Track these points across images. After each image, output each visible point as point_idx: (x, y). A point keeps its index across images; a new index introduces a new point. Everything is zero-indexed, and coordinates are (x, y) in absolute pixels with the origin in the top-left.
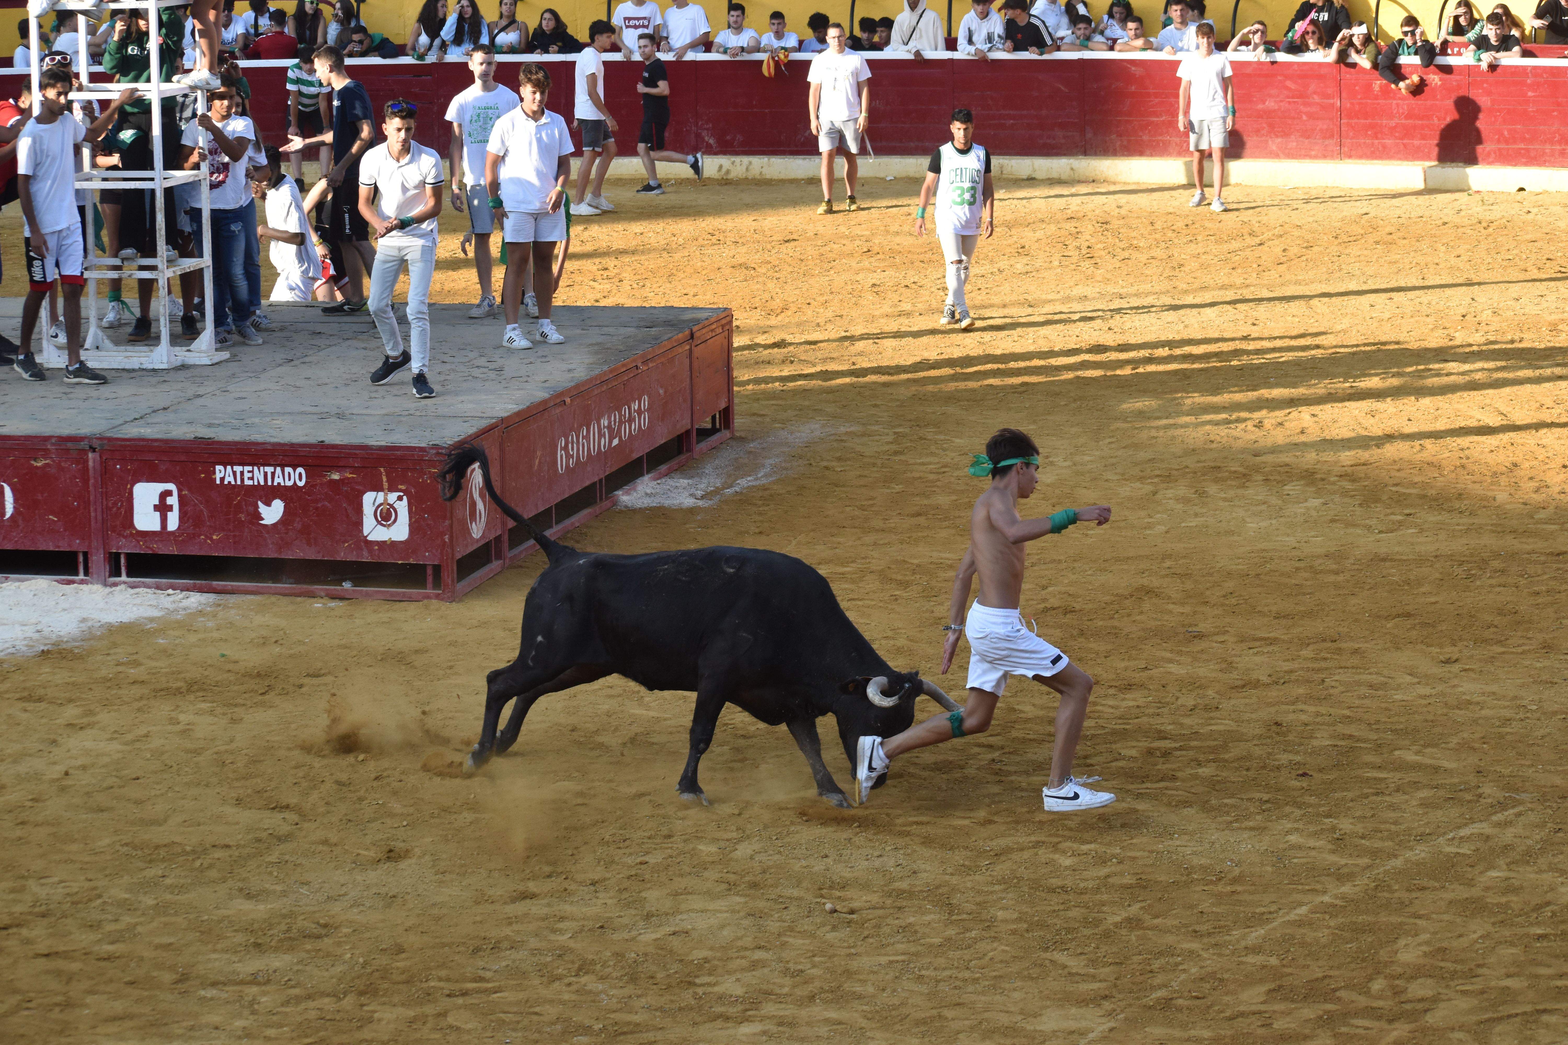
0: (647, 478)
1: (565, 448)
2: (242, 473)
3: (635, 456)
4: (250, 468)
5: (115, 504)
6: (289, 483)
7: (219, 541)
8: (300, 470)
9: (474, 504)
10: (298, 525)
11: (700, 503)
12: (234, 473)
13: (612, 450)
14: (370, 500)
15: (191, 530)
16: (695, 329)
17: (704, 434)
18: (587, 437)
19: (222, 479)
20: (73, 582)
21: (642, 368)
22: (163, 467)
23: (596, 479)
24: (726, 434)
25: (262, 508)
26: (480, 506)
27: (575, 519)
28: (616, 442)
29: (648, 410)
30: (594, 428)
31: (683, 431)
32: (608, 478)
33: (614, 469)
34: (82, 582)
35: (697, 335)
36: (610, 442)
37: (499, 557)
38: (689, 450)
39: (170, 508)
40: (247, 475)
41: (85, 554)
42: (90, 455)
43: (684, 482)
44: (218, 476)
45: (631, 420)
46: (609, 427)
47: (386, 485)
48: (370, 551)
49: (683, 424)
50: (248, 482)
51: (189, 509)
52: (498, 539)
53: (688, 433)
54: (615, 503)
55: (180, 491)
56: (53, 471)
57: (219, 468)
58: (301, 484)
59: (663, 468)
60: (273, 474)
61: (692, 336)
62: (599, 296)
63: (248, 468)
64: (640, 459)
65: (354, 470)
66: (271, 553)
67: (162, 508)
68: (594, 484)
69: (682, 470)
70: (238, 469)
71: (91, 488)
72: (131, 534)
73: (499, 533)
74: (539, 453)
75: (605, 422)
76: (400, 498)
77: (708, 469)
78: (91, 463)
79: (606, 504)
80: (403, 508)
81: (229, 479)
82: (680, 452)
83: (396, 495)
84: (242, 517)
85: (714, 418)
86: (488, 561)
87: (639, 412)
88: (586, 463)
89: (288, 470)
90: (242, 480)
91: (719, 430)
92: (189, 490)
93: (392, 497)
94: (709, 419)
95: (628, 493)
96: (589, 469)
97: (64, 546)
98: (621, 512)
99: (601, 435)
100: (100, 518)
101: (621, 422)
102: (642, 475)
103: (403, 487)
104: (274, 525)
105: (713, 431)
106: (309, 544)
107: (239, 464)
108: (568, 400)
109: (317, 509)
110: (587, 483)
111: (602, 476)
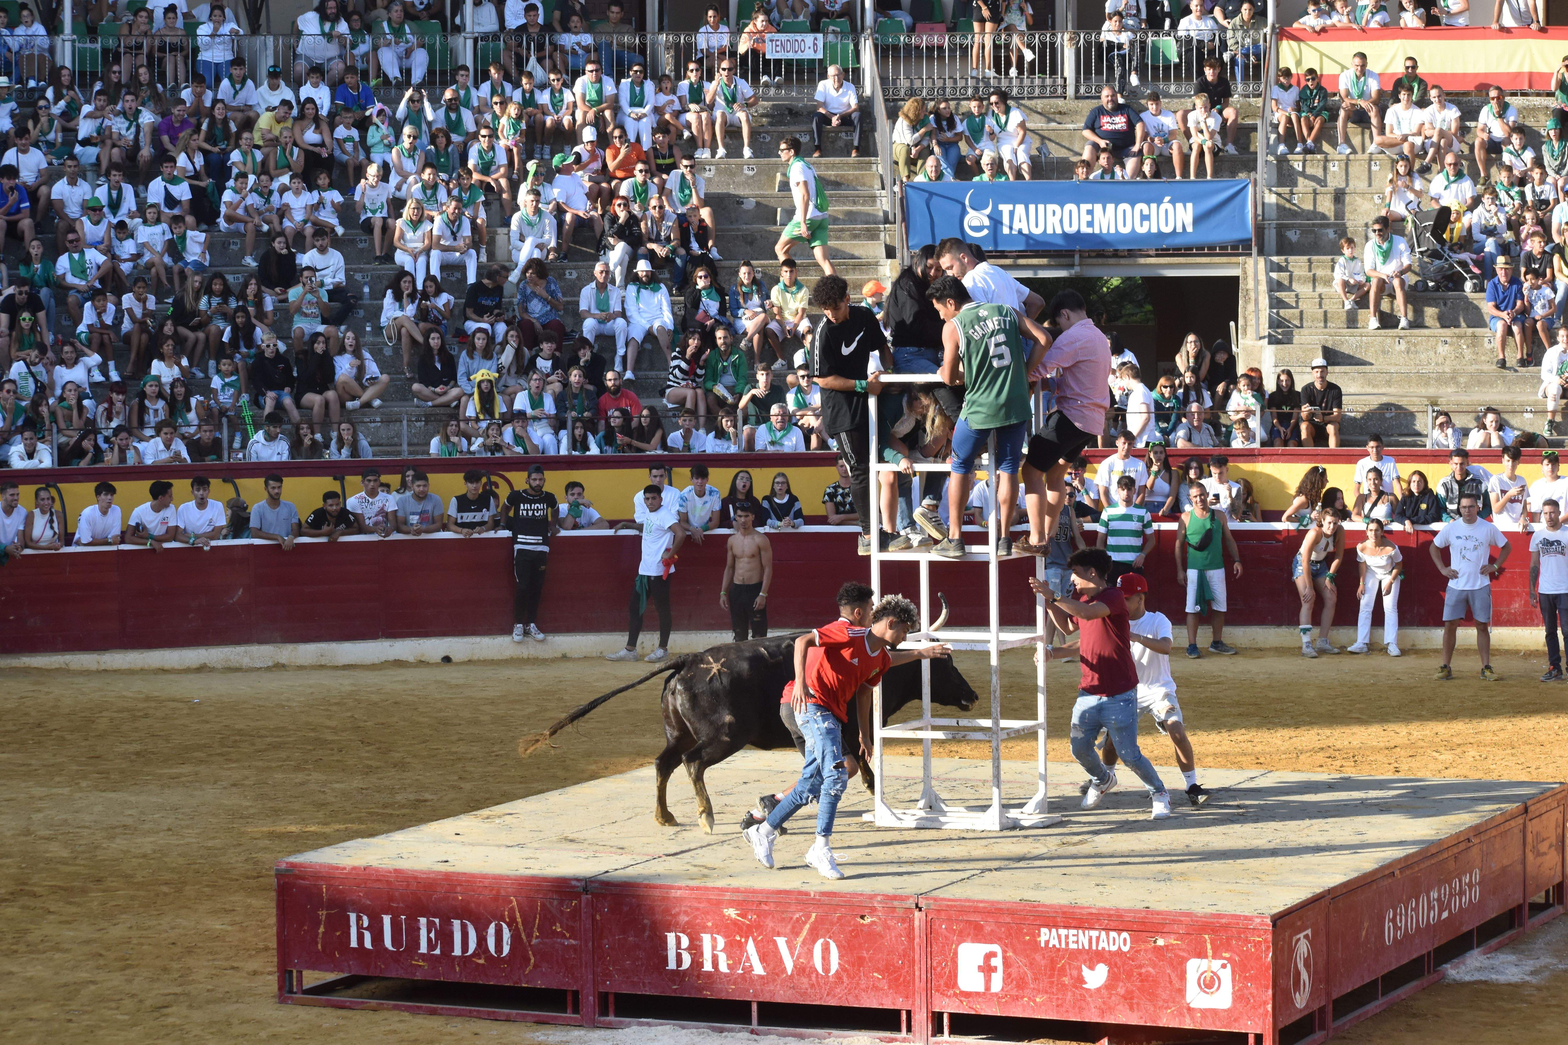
0: (1476, 952)
1: (1394, 920)
2: (1067, 937)
3: (1465, 929)
4: (1074, 932)
5: (940, 963)
6: (1114, 948)
7: (1043, 1003)
8: (1125, 935)
9: (1298, 974)
10: (1121, 990)
11: (1527, 978)
12: (1059, 937)
13: (1440, 923)
14: (1194, 967)
15: (1014, 993)
16: (1529, 803)
17: (1536, 908)
18: (1416, 909)
19: (1047, 942)
20: (895, 1040)
21: (1475, 841)
22: (988, 929)
23: (1424, 952)
24: (1559, 909)
25: (1086, 972)
26: (1304, 976)
27: (1402, 992)
28: (1445, 915)
29: (1480, 883)
30: (1423, 900)
31: (1515, 904)
32: (1437, 950)
33: (1443, 942)
34: (904, 1040)
35: (1532, 809)
36: (1440, 915)
37: (1322, 1027)
38: (1521, 924)
39: (995, 969)
40: (1072, 939)
41: (909, 1013)
42: (917, 913)
43: (1512, 958)
44: (1043, 939)
45: (1462, 893)
46: (1439, 900)
47: (1210, 952)
48: (1192, 1018)
49: (1515, 898)
50: (1073, 946)
51: (1013, 971)
52: (1322, 1010)
53: (1520, 907)
54: (1444, 976)
55: (1004, 952)
56: (879, 929)
57: (1044, 930)
58: (1126, 949)
59: (1494, 942)
60: (1098, 938)
61: (1526, 810)
62: (1440, 767)
63: (1073, 932)
64: (1470, 932)
65: (1180, 937)
66: (1092, 1016)
67: (987, 969)
68: (1423, 956)
69: (1512, 945)
70: (1063, 932)
71: (917, 948)
72: (955, 995)
73: (1323, 1003)
74: (1366, 925)
75: (1434, 895)
76: (1224, 966)
77: (1540, 943)
78: (917, 923)
79: (1434, 977)
80: (1226, 975)
81: (1054, 942)
82: (1511, 926)
83: (1220, 962)
84: (1066, 980)
85: (1547, 892)
86: (1312, 1031)
87: (1470, 885)
88: (1413, 936)
89: (1113, 934)
90: (1067, 944)
91: (1552, 905)
92: (1014, 952)
93: (1216, 964)
94: (1543, 894)
95: (1456, 967)
96: (1417, 941)
97: (888, 1004)
98: (1448, 985)
99: (1430, 908)
100: (924, 976)
101: (1451, 895)
102: (1471, 948)
103: (1227, 955)
104: (1098, 990)
105: (1546, 906)
106: (1131, 1009)
107: (1065, 927)
108: (1397, 872)
109: (1140, 974)
110: (1415, 956)
111: (1430, 949)
